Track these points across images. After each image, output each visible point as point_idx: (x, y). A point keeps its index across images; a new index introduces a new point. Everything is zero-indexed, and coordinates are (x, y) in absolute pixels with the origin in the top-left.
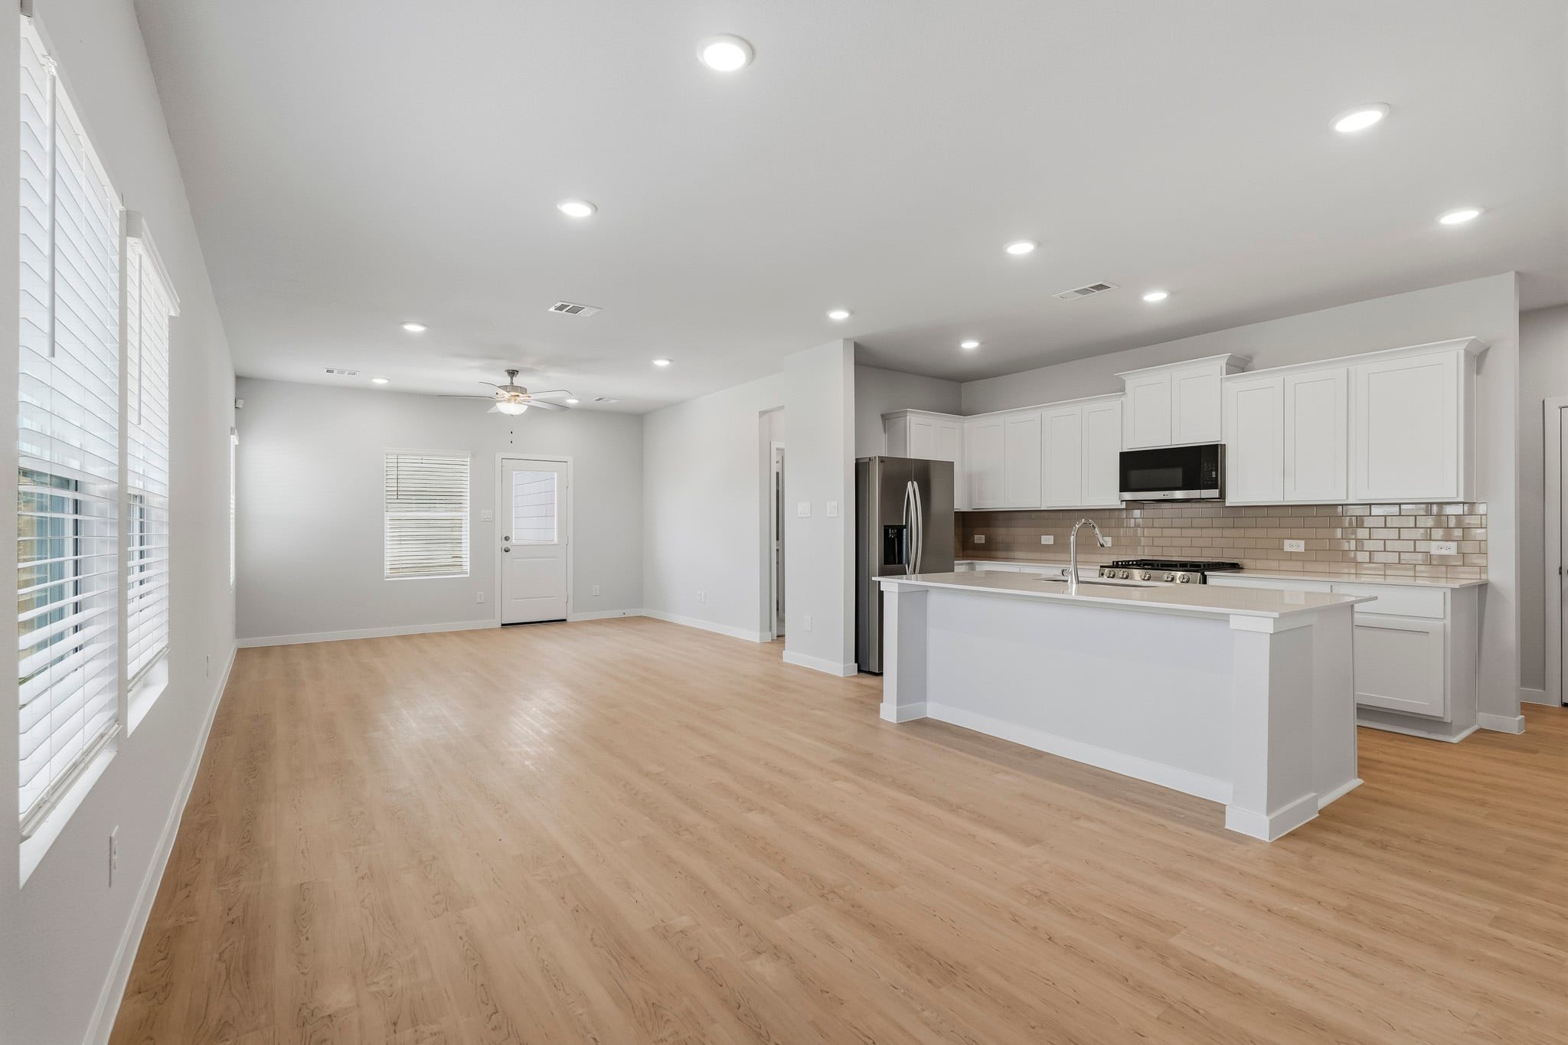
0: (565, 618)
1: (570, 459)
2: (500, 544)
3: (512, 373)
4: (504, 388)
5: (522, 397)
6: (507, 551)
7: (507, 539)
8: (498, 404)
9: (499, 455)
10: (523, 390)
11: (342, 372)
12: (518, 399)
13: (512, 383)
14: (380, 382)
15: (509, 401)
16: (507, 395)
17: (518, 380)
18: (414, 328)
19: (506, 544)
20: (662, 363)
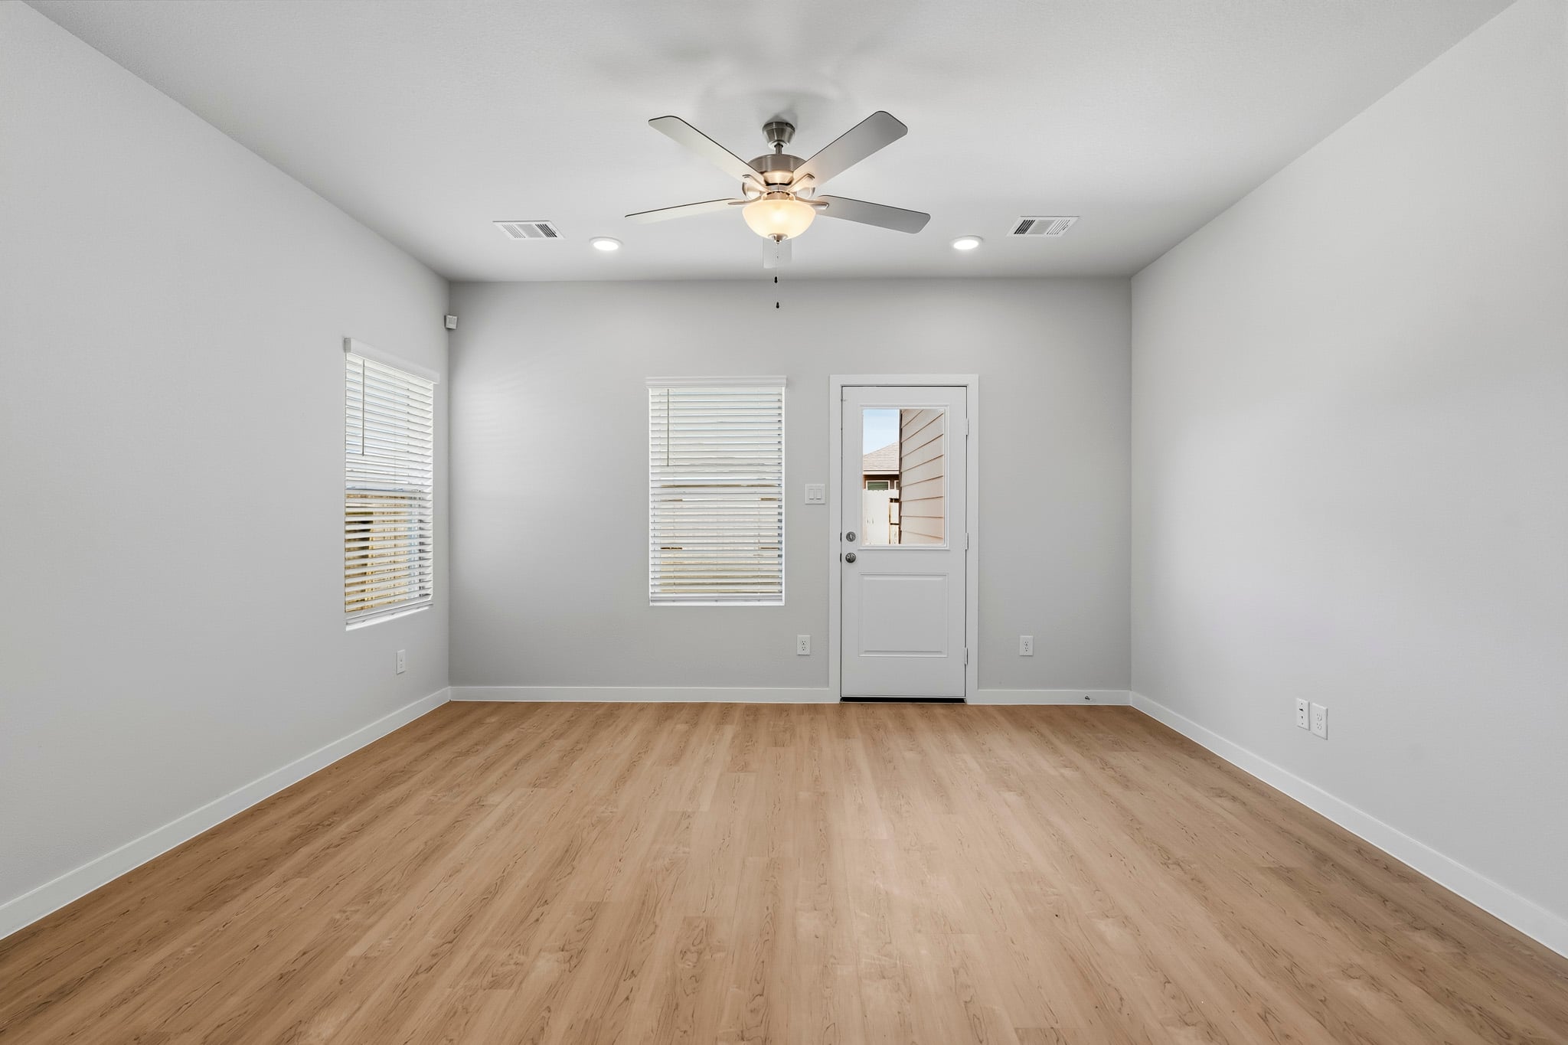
0: (959, 695)
1: (972, 381)
2: (837, 548)
6: (851, 560)
7: (851, 537)
9: (835, 381)
19: (849, 548)
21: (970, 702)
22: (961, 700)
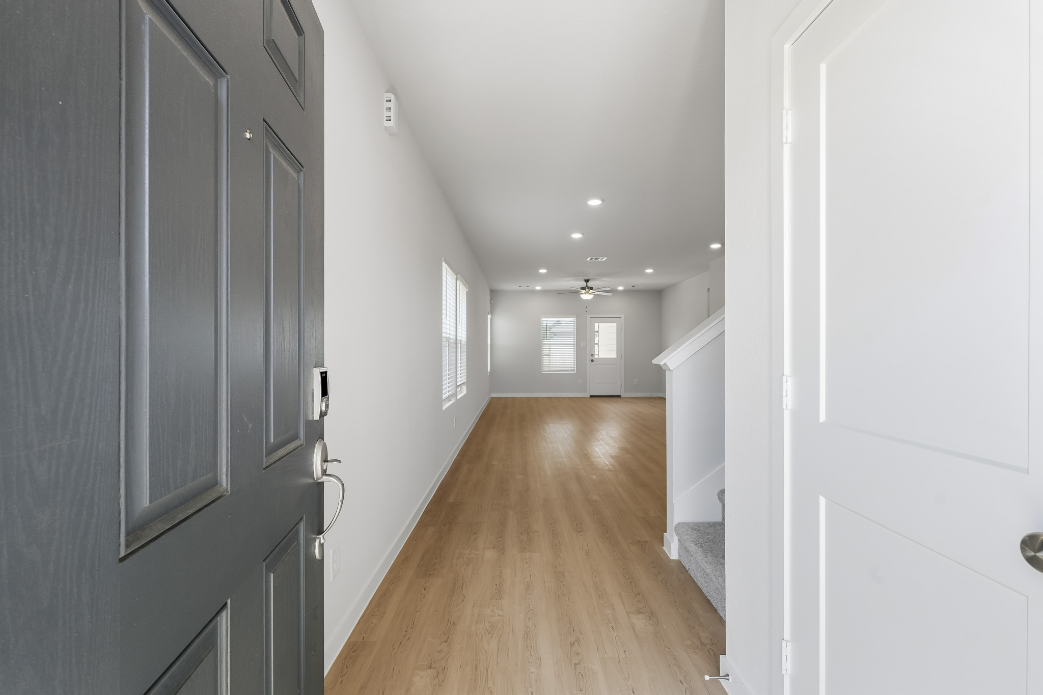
1: (622, 316)
2: (589, 358)
3: (587, 281)
4: (583, 288)
5: (591, 291)
6: (592, 361)
7: (592, 355)
8: (581, 295)
9: (589, 316)
10: (591, 288)
11: (524, 286)
12: (590, 292)
13: (587, 285)
14: (538, 288)
15: (585, 293)
16: (584, 291)
17: (590, 284)
18: (543, 271)
19: (592, 358)
20: (649, 271)
21: (622, 396)
22: (620, 396)
